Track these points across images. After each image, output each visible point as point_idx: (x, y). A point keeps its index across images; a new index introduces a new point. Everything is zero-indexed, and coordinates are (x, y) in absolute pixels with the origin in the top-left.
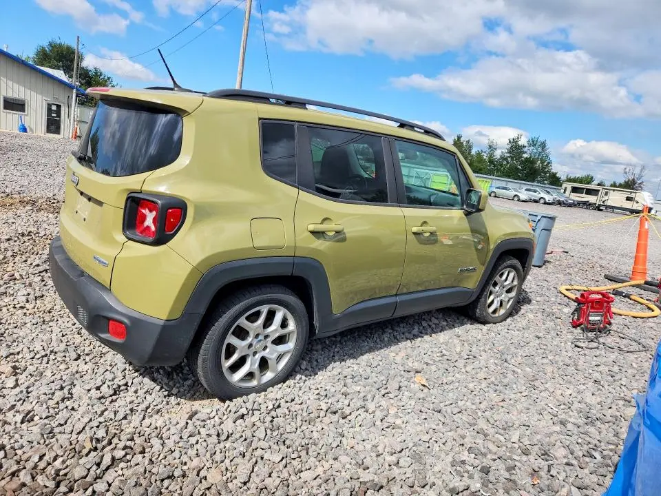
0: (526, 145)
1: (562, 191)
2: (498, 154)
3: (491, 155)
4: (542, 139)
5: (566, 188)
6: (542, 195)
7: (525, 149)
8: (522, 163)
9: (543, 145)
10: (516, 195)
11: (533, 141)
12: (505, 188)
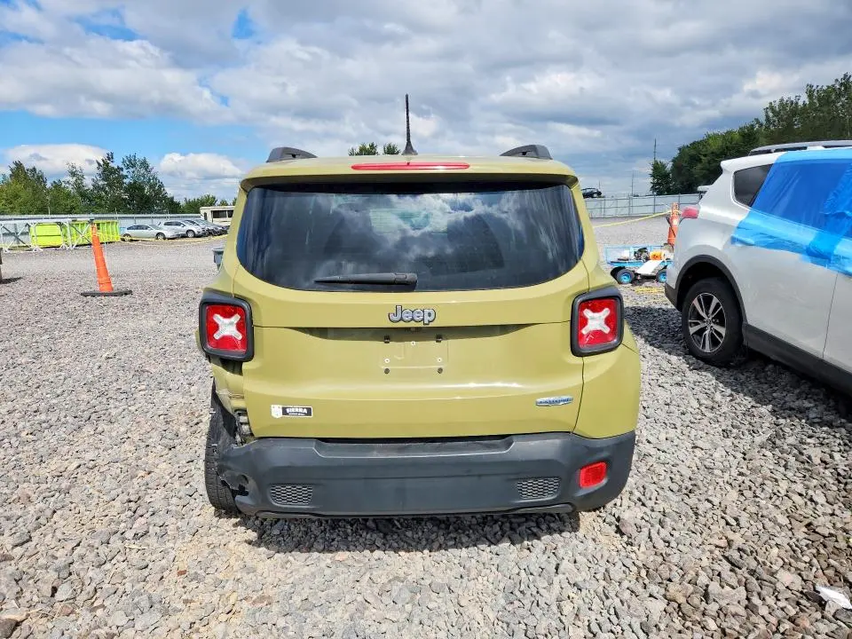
0: (121, 166)
1: (203, 218)
2: (88, 183)
3: (79, 186)
4: (140, 157)
5: (205, 214)
6: (189, 227)
7: (125, 172)
8: (126, 190)
9: (144, 164)
10: (158, 234)
11: (130, 161)
12: (138, 227)
